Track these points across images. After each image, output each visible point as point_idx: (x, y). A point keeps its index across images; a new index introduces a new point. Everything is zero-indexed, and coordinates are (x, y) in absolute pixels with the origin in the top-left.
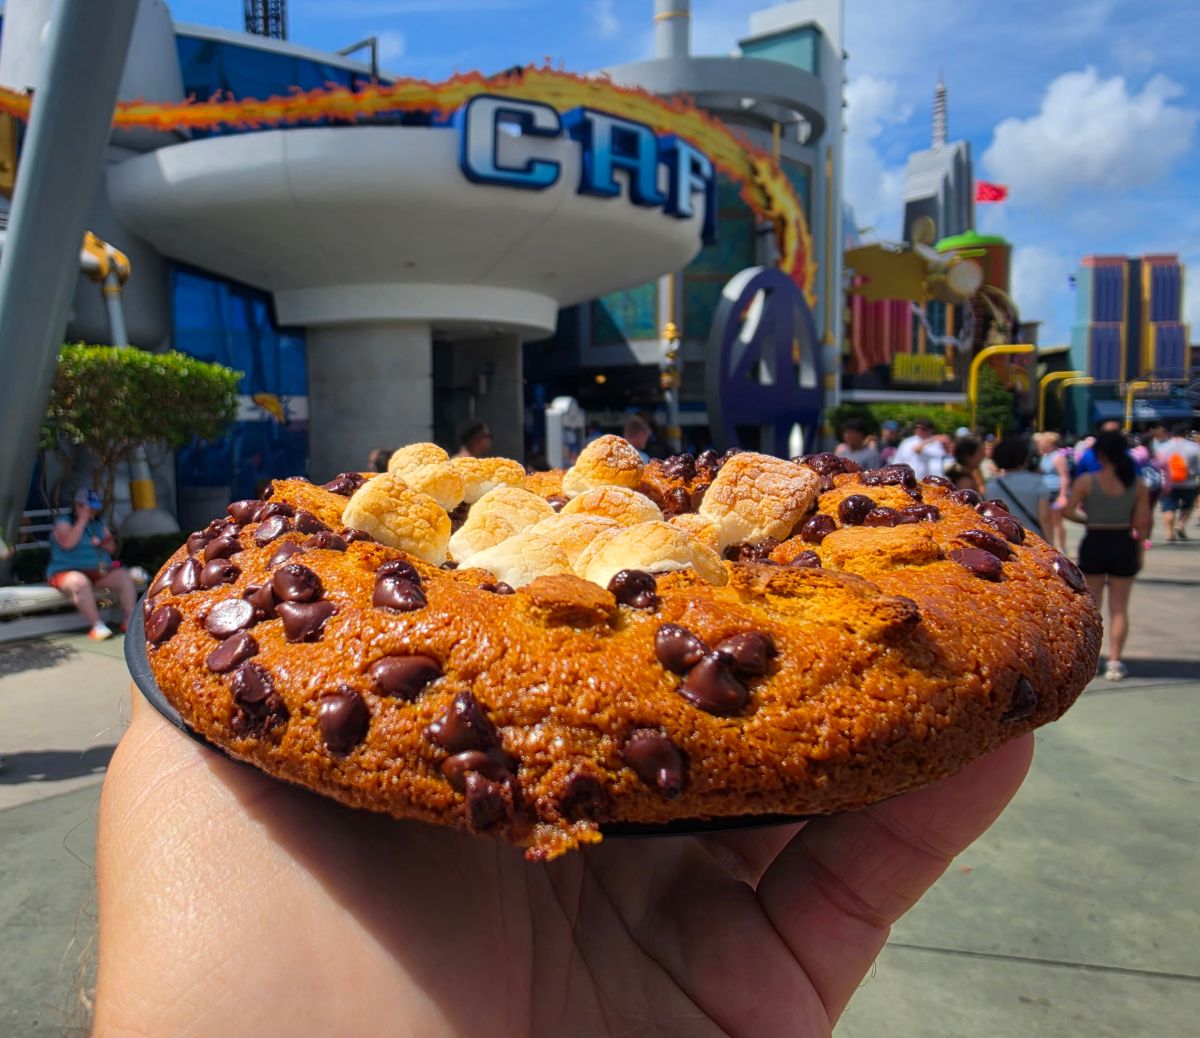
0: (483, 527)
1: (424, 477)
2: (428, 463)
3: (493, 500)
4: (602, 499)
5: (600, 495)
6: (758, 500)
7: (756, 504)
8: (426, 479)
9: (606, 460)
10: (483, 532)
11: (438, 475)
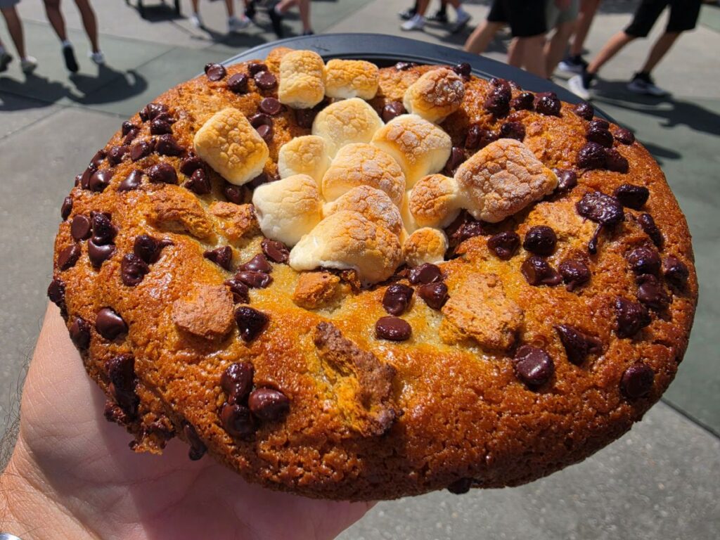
0: (296, 151)
1: (290, 86)
2: (301, 71)
3: (331, 113)
4: (399, 136)
5: (399, 133)
6: (486, 192)
7: (483, 194)
8: (290, 88)
9: (427, 95)
10: (295, 155)
11: (300, 86)
